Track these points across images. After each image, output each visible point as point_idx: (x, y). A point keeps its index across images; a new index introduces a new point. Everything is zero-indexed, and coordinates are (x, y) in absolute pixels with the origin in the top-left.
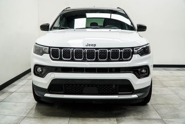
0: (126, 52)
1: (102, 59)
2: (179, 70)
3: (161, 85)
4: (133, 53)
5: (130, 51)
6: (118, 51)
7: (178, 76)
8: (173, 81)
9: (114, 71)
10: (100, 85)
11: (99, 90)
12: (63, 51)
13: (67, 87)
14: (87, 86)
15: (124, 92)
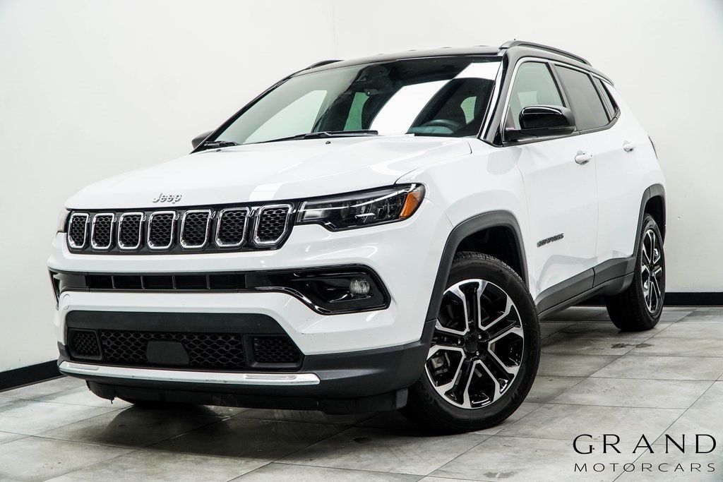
10: (191, 336)
11: (188, 351)
12: (94, 220)
13: (104, 339)
14: (152, 336)
15: (271, 361)
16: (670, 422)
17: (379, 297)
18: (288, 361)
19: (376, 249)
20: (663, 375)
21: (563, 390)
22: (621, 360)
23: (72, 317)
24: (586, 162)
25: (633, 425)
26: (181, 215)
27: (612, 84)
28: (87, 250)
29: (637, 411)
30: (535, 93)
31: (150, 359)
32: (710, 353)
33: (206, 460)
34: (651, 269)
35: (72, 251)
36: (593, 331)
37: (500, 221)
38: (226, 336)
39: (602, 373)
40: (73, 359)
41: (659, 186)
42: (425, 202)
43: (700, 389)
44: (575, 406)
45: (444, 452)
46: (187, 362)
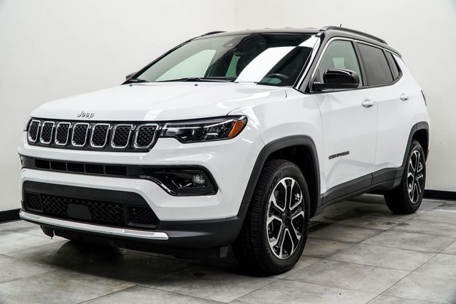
0: (144, 133)
1: (98, 145)
4: (160, 134)
5: (153, 128)
10: (93, 202)
11: (91, 211)
12: (44, 125)
13: (44, 199)
14: (71, 200)
15: (140, 223)
16: (398, 280)
17: (210, 187)
18: (150, 223)
19: (211, 156)
20: (406, 246)
21: (339, 251)
22: (384, 233)
23: (27, 184)
24: (370, 106)
25: (373, 279)
26: (92, 126)
27: (400, 56)
28: (37, 144)
29: (380, 269)
30: (343, 59)
31: (69, 214)
32: (443, 233)
33: (97, 280)
34: (415, 176)
35: (30, 143)
36: (376, 212)
37: (300, 142)
38: (114, 204)
39: (368, 241)
40: (27, 211)
41: (425, 123)
42: (247, 128)
43: (426, 258)
44: (343, 263)
45: (245, 288)
46: (90, 218)
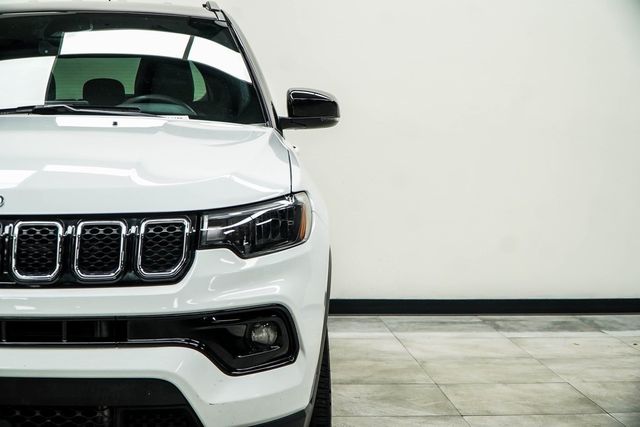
0: (157, 239)
1: (33, 273)
2: (564, 327)
3: (436, 406)
4: (197, 242)
5: (182, 233)
6: (115, 231)
7: (541, 361)
8: (505, 383)
9: (105, 334)
